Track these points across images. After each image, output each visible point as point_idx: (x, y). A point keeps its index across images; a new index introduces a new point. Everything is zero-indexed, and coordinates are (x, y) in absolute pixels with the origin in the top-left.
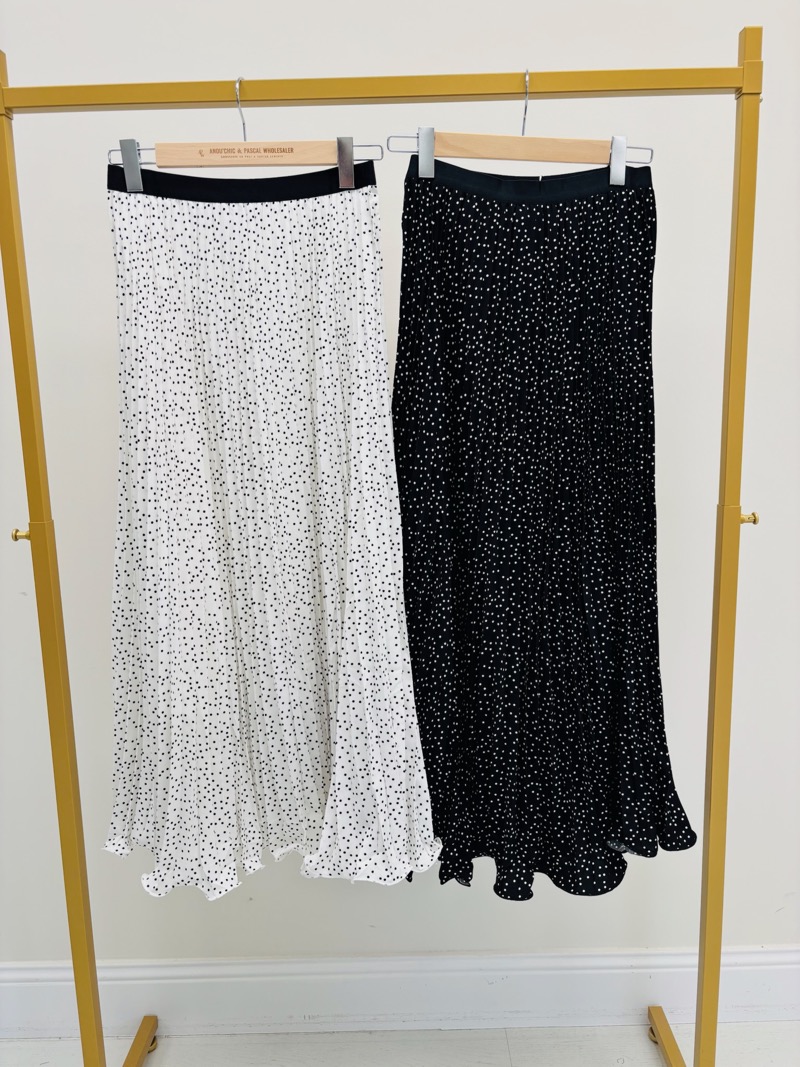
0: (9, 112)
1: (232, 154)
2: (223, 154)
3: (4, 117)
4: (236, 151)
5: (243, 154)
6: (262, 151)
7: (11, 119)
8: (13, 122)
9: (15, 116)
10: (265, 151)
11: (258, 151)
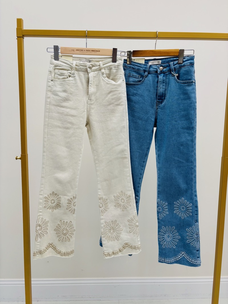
0: (23, 36)
1: (82, 51)
2: (80, 51)
3: (22, 38)
4: (84, 50)
5: (86, 51)
6: (91, 51)
7: (24, 38)
8: (24, 39)
9: (25, 37)
10: (92, 51)
11: (90, 51)
